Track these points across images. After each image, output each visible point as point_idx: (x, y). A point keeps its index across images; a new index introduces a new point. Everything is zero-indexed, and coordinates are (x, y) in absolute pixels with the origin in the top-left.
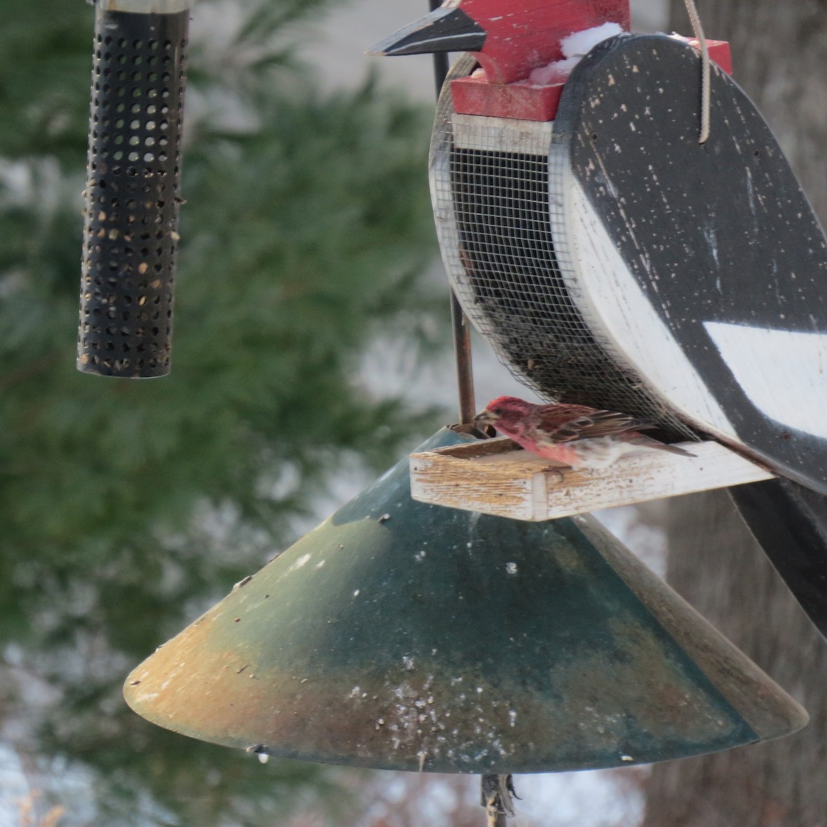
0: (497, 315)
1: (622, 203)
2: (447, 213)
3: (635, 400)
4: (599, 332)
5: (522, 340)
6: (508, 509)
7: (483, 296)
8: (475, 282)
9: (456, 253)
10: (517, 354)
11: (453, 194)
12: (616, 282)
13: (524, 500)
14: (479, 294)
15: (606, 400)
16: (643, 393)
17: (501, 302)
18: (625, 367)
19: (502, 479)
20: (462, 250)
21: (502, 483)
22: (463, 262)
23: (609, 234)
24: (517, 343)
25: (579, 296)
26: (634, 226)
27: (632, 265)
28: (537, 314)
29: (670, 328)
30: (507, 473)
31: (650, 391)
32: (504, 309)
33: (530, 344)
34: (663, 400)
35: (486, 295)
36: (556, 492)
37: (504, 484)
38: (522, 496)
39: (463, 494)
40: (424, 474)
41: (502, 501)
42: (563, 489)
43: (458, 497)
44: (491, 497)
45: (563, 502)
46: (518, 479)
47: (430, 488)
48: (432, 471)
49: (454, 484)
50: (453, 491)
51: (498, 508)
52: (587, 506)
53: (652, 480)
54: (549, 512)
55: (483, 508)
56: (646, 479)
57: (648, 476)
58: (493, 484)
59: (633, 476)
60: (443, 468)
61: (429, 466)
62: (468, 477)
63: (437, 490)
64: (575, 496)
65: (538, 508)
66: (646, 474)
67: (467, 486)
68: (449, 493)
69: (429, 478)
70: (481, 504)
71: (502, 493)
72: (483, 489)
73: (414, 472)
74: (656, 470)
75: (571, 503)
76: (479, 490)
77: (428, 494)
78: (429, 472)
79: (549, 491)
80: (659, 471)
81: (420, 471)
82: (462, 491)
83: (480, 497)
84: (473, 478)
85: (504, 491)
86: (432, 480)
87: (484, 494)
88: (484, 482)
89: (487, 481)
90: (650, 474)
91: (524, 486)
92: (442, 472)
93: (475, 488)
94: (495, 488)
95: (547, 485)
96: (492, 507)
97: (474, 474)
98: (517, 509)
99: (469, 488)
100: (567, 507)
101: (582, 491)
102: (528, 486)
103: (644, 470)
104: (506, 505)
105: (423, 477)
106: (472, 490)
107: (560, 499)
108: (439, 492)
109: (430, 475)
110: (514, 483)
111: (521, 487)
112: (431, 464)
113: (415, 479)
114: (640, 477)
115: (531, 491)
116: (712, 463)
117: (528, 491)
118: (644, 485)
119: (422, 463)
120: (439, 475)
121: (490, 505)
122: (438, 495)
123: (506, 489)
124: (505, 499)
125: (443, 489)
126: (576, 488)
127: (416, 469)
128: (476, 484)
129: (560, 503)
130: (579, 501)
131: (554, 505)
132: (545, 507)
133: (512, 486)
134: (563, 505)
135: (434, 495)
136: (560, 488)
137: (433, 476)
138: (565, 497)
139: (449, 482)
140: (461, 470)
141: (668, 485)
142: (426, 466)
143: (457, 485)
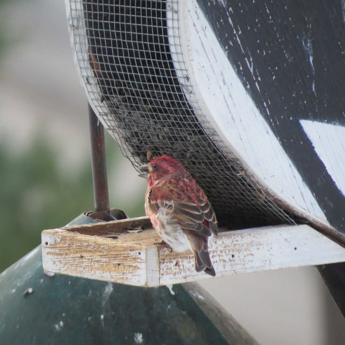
0: (120, 111)
1: (230, 13)
2: (78, 21)
3: (239, 187)
4: (208, 124)
5: (141, 135)
6: (125, 277)
7: (108, 95)
8: (102, 82)
9: (86, 57)
10: (137, 146)
11: (84, 5)
12: (224, 81)
13: (139, 268)
14: (105, 92)
15: (214, 187)
16: (245, 181)
17: (124, 100)
18: (230, 156)
19: (121, 251)
20: (91, 54)
21: (121, 255)
22: (92, 65)
23: (218, 39)
24: (138, 136)
25: (191, 93)
26: (240, 32)
27: (238, 67)
29: (270, 124)
30: (125, 245)
31: (252, 178)
32: (126, 106)
33: (149, 137)
34: (263, 187)
35: (111, 93)
36: (167, 262)
37: (122, 255)
38: (137, 265)
39: (87, 264)
40: (54, 248)
41: (120, 269)
42: (173, 260)
43: (83, 267)
44: (111, 267)
45: (173, 271)
46: (134, 250)
47: (58, 260)
48: (61, 245)
49: (79, 256)
50: (78, 262)
51: (116, 276)
52: (194, 276)
53: (252, 256)
54: (161, 280)
55: (103, 277)
56: (247, 255)
57: (248, 252)
58: (113, 255)
59: (235, 252)
60: (70, 242)
61: (59, 240)
62: (92, 250)
63: (64, 262)
64: (183, 267)
65: (151, 276)
66: (246, 251)
67: (90, 258)
68: (75, 264)
69: (58, 251)
70: (102, 273)
71: (120, 263)
72: (104, 260)
73: (45, 246)
74: (255, 247)
75: (180, 273)
76: (100, 261)
77: (57, 265)
78: (58, 246)
79: (161, 261)
80: (258, 249)
81: (50, 245)
82: (86, 262)
83: (101, 267)
84: (96, 251)
85: (121, 261)
86: (60, 253)
87: (105, 264)
88: (105, 254)
89: (108, 252)
90: (250, 251)
91: (139, 256)
92: (69, 246)
93: (97, 259)
94: (114, 259)
95: (159, 256)
96: (111, 275)
97: (96, 247)
98: (133, 277)
99: (92, 259)
100: (177, 276)
101: (190, 263)
102: (143, 256)
103: (245, 246)
104: (123, 273)
105: (52, 250)
106: (94, 261)
107: (171, 269)
108: (67, 263)
109: (59, 248)
110: (130, 254)
111: (137, 257)
112: (60, 239)
113: (46, 252)
114: (241, 253)
115: (145, 261)
116: (305, 244)
117: (142, 261)
118: (245, 260)
119: (53, 238)
120: (66, 248)
121: (110, 274)
122: (66, 266)
123: (123, 259)
124: (123, 268)
125: (70, 260)
126: (184, 260)
127: (47, 243)
128: (98, 256)
129: (170, 272)
130: (187, 271)
131: (165, 274)
132: (157, 275)
133: (128, 257)
134: (173, 274)
135: (62, 265)
136: (170, 259)
137: (62, 250)
138: (175, 267)
139: (75, 254)
140: (86, 244)
141: (266, 261)
142: (55, 241)
143: (82, 257)
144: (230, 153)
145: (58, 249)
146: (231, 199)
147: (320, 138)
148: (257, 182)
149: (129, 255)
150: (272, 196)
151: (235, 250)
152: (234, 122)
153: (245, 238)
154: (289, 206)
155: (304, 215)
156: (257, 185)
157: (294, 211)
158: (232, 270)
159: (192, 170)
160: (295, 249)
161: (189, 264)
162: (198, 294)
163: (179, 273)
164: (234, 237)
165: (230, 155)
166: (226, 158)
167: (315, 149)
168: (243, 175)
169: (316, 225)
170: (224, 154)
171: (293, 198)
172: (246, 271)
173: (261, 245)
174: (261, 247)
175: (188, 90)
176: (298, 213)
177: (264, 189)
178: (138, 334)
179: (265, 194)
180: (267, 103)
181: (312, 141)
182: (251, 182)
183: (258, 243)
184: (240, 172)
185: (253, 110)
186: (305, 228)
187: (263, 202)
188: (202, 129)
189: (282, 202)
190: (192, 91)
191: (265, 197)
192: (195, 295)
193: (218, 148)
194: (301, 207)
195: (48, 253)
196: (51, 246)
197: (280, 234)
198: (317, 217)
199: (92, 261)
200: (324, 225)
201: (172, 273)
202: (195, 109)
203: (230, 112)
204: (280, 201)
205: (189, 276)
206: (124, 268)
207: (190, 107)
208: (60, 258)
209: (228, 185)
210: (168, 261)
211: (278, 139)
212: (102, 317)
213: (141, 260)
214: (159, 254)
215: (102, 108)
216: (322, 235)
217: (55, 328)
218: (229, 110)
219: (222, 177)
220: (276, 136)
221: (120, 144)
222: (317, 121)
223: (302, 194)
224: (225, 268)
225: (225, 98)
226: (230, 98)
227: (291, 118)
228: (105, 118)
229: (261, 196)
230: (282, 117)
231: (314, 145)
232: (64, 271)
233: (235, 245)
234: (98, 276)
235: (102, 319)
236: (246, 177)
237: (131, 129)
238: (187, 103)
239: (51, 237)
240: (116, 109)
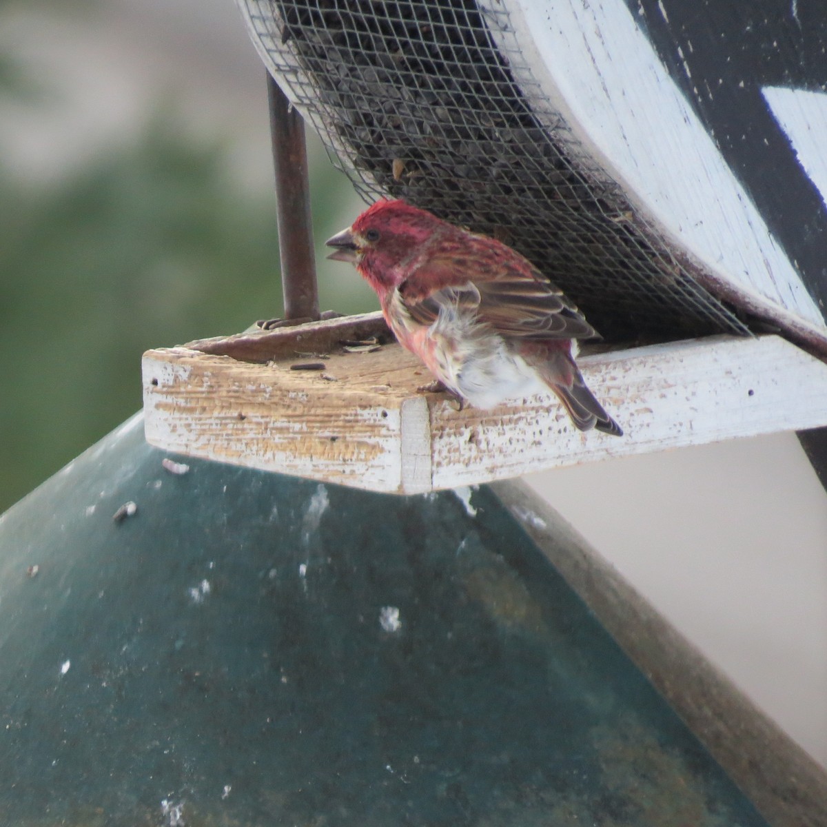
0: (330, 65)
3: (615, 248)
4: (544, 104)
5: (380, 121)
6: (348, 469)
7: (300, 25)
10: (369, 147)
13: (382, 450)
14: (292, 19)
15: (553, 245)
16: (632, 233)
17: (340, 40)
18: (597, 177)
19: (338, 407)
21: (338, 416)
24: (370, 124)
25: (505, 28)
28: (414, 64)
29: (692, 100)
30: (348, 393)
31: (648, 229)
32: (344, 54)
33: (398, 127)
34: (673, 248)
35: (307, 22)
36: (449, 435)
37: (342, 418)
38: (378, 442)
39: (253, 436)
40: (172, 393)
41: (336, 451)
42: (463, 429)
43: (244, 441)
44: (313, 444)
45: (463, 455)
46: (371, 406)
47: (183, 422)
48: (189, 387)
49: (236, 414)
50: (233, 429)
51: (327, 466)
52: (513, 465)
53: (649, 414)
54: (434, 477)
55: (295, 467)
56: (637, 411)
57: (640, 405)
58: (318, 416)
59: (610, 404)
60: (214, 380)
61: (184, 376)
62: (266, 402)
63: (199, 427)
64: (488, 444)
65: (412, 468)
66: (635, 402)
67: (263, 420)
68: (224, 433)
69: (182, 402)
70: (292, 457)
71: (335, 435)
72: (297, 426)
73: (151, 389)
74: (656, 393)
75: (481, 459)
76: (288, 429)
77: (180, 435)
78: (182, 389)
79: (436, 432)
80: (663, 396)
81: (164, 386)
82: (251, 429)
83: (290, 443)
84: (276, 404)
85: (339, 432)
86: (189, 405)
87: (299, 436)
88: (298, 412)
89: (306, 409)
90: (643, 401)
91: (384, 422)
92: (211, 390)
93: (278, 425)
94: (322, 425)
95: (430, 421)
96: (314, 463)
97: (277, 396)
98: (367, 470)
99: (267, 423)
100: (472, 467)
101: (504, 434)
102: (392, 421)
103: (632, 391)
104: (344, 460)
105: (169, 400)
106: (273, 429)
107: (457, 450)
108: (204, 430)
109: (185, 395)
110: (362, 415)
111: (377, 423)
112: (188, 373)
113: (154, 404)
114: (623, 407)
115: (397, 432)
116: (773, 380)
117: (391, 433)
118: (631, 423)
119: (169, 370)
120: (204, 395)
121: (312, 460)
122: (202, 437)
123: (344, 427)
124: (343, 447)
125: (211, 424)
126: (490, 428)
127: (155, 383)
128: (282, 416)
129: (457, 458)
130: (497, 454)
131: (444, 462)
132: (426, 466)
133: (357, 421)
134: (463, 462)
135: (192, 436)
136: (458, 427)
137: (192, 398)
138: (468, 446)
139: (224, 411)
140: (250, 387)
141: (681, 424)
142: (176, 377)
143: (242, 418)
144: (597, 170)
145: (182, 398)
146: (596, 273)
147: (809, 128)
148: (662, 238)
149: (359, 418)
150: (696, 270)
151: (608, 400)
152: (609, 97)
153: (632, 370)
154: (735, 293)
155: (772, 314)
156: (662, 243)
157: (749, 303)
158: (602, 450)
159: (501, 205)
160: (751, 393)
161: (501, 437)
162: (533, 514)
163: (478, 460)
164: (607, 371)
165: (596, 173)
166: (586, 181)
167: (799, 157)
168: (626, 221)
169: (799, 335)
170: (582, 172)
171: (747, 273)
172: (634, 449)
173: (670, 386)
174: (669, 392)
175: (497, 23)
176: (756, 308)
177: (678, 253)
178: (390, 610)
179: (680, 266)
180: (685, 50)
181: (791, 137)
182: (647, 236)
183: (663, 383)
184: (621, 213)
185: (651, 67)
186: (773, 345)
187: (674, 283)
188: (531, 114)
189: (719, 283)
190: (509, 26)
191: (678, 272)
192: (525, 517)
193: (569, 158)
194: (766, 295)
195: (158, 406)
196: (165, 389)
197: (716, 360)
198: (802, 318)
199: (266, 429)
200: (819, 336)
201: (462, 459)
202: (516, 68)
203: (599, 74)
204: (715, 281)
205: (502, 466)
206: (347, 446)
207: (502, 62)
208: (187, 419)
209: (590, 241)
210: (452, 431)
211: (710, 134)
212: (303, 569)
213: (388, 429)
214: (430, 415)
215: (283, 55)
216: (814, 358)
217: (190, 598)
218: (596, 68)
219: (575, 223)
220: (707, 128)
221: (326, 139)
222: (803, 89)
223: (767, 265)
224: (585, 444)
225: (585, 39)
226: (598, 41)
227: (742, 84)
228: (291, 77)
229: (669, 268)
230: (721, 81)
231: (795, 146)
232: (198, 449)
233: (609, 389)
234: (282, 465)
235: (302, 576)
236: (634, 226)
237: (354, 107)
238: (495, 52)
239: (166, 368)
240: (319, 60)
